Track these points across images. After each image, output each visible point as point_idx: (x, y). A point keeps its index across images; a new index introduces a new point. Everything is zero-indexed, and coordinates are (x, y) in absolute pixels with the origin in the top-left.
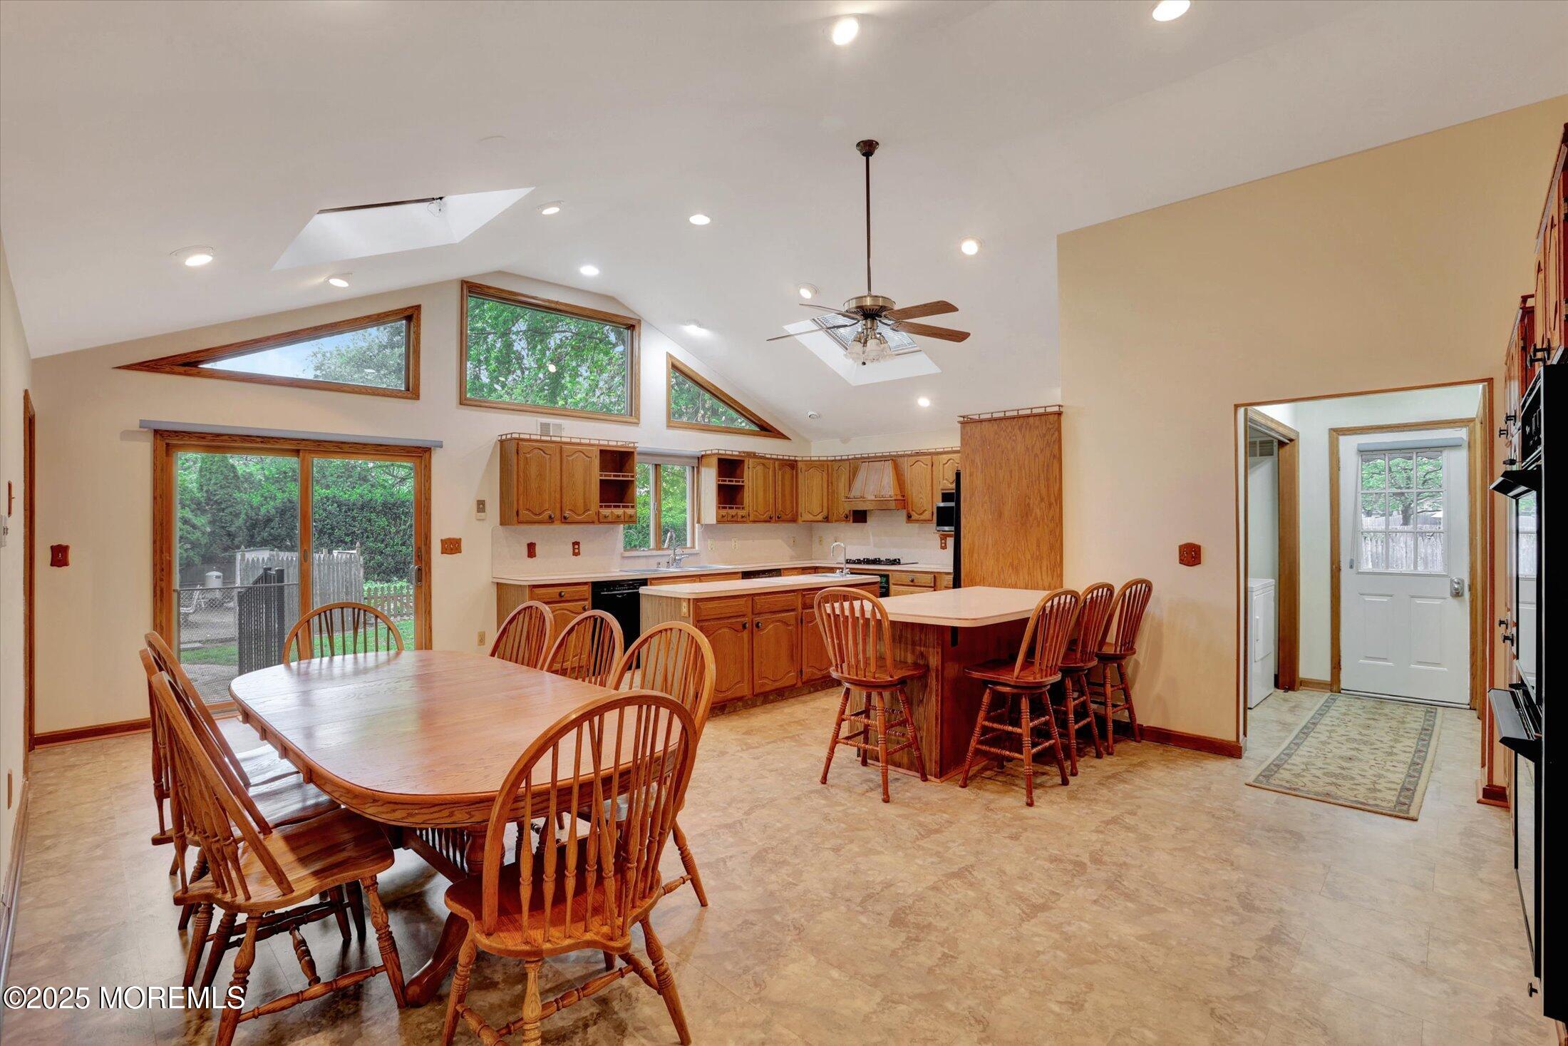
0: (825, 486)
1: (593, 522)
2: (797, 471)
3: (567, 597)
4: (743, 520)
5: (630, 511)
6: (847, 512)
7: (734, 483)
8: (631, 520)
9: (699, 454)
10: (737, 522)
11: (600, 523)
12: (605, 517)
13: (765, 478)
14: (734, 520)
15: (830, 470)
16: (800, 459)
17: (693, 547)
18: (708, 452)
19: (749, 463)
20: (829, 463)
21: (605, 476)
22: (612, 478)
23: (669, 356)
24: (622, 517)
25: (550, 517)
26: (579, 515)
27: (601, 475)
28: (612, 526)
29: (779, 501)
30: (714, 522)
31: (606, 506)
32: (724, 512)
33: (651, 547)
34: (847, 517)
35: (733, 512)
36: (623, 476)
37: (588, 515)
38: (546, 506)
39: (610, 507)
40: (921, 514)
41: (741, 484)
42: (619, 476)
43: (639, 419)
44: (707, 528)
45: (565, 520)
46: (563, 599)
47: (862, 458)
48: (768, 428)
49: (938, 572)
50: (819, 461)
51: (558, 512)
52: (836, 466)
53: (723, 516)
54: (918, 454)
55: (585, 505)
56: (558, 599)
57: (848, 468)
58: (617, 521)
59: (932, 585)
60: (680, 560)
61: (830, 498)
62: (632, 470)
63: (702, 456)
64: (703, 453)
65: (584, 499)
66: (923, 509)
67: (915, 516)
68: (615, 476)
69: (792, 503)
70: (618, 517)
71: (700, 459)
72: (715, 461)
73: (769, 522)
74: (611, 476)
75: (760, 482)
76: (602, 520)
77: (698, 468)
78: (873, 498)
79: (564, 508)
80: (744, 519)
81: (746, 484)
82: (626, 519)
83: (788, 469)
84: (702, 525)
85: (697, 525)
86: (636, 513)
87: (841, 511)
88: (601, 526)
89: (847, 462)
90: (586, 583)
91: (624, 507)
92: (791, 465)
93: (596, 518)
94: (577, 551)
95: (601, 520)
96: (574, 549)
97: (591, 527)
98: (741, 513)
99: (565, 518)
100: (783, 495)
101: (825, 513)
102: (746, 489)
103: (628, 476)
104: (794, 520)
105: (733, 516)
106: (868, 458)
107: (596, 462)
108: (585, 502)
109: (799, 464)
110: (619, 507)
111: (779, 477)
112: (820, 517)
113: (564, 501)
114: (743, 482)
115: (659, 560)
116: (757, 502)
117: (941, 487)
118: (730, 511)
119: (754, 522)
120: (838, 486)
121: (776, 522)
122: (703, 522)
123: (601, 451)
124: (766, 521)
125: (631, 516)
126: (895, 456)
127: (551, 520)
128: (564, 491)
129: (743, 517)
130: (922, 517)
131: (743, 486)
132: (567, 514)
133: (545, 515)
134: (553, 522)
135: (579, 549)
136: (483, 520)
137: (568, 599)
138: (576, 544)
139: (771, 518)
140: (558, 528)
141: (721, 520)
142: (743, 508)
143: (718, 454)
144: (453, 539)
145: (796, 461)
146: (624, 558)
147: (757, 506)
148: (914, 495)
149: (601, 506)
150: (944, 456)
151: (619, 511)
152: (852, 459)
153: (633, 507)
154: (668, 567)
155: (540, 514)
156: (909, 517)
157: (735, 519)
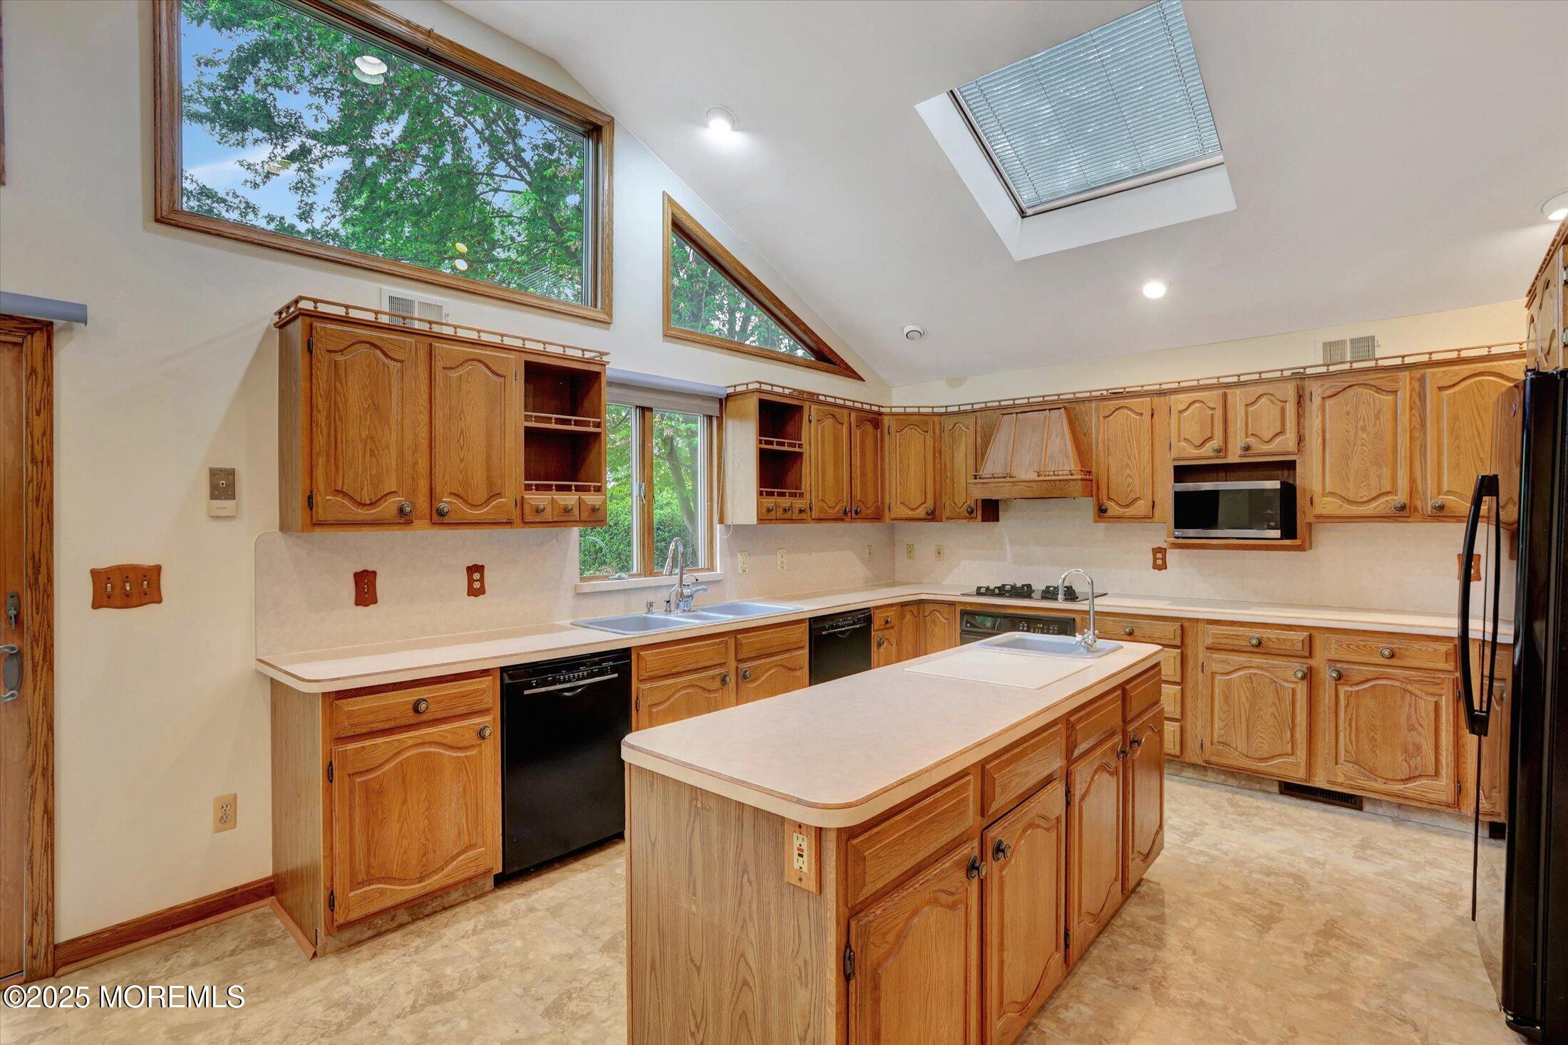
0: (930, 458)
1: (509, 523)
2: (882, 432)
3: (435, 711)
4: (800, 517)
5: (591, 499)
6: (971, 502)
7: (786, 448)
8: (595, 518)
9: (723, 394)
10: (791, 520)
11: (526, 523)
12: (538, 511)
13: (837, 441)
14: (787, 517)
15: (937, 432)
16: (887, 410)
17: (711, 568)
18: (739, 389)
19: (811, 411)
20: (936, 419)
21: (538, 419)
22: (553, 426)
23: (669, 201)
24: (576, 511)
25: (401, 510)
26: (474, 506)
27: (527, 418)
28: (554, 530)
29: (857, 482)
30: (753, 520)
31: (538, 488)
32: (770, 502)
33: (635, 571)
34: (971, 513)
35: (785, 502)
36: (577, 423)
37: (498, 507)
38: (391, 484)
39: (549, 488)
40: (1127, 506)
41: (797, 449)
42: (568, 422)
43: (611, 316)
44: (739, 531)
45: (440, 518)
46: (424, 718)
47: (1000, 408)
48: (831, 357)
49: (1189, 619)
50: (919, 414)
51: (422, 502)
52: (949, 423)
53: (769, 510)
54: (1116, 395)
55: (490, 482)
56: (413, 719)
57: (972, 427)
58: (564, 519)
59: (1178, 642)
60: (691, 596)
61: (938, 478)
62: (597, 412)
63: (728, 396)
64: (731, 390)
65: (489, 468)
66: (1132, 496)
67: (1113, 509)
68: (558, 421)
69: (876, 486)
70: (567, 510)
71: (723, 401)
72: (752, 405)
73: (842, 520)
74: (552, 422)
75: (829, 448)
76: (529, 518)
77: (720, 419)
78: (1033, 476)
79: (438, 490)
80: (803, 516)
81: (805, 450)
82: (585, 516)
83: (869, 428)
84: (728, 527)
85: (718, 528)
86: (604, 502)
87: (960, 500)
88: (528, 531)
89: (972, 418)
90: (485, 672)
91: (578, 489)
92: (873, 419)
93: (515, 514)
94: (477, 585)
95: (526, 518)
96: (471, 581)
97: (507, 532)
98: (799, 503)
99: (441, 514)
100: (863, 474)
101: (930, 504)
102: (806, 457)
103: (586, 424)
104: (877, 517)
105: (785, 510)
106: (1014, 406)
107: (517, 389)
108: (489, 477)
109: (886, 420)
110: (568, 488)
111: (857, 441)
112: (921, 512)
113: (438, 471)
114: (800, 446)
115: (651, 597)
116: (823, 485)
117: (1174, 454)
118: (780, 500)
119: (820, 520)
120: (953, 457)
121: (853, 520)
122: (729, 520)
123: (528, 365)
124: (836, 520)
125: (594, 510)
126: (1069, 401)
127: (404, 518)
128: (439, 449)
129: (801, 511)
130: (1129, 512)
131: (800, 454)
132: (446, 502)
133: (388, 508)
134: (409, 523)
135: (482, 580)
136: (231, 518)
137: (438, 715)
138: (475, 570)
139: (845, 513)
140: (423, 535)
141: (765, 517)
142: (801, 495)
143: (759, 391)
144: (134, 568)
145: (880, 414)
146: (580, 595)
147: (823, 491)
148: (1113, 470)
149: (528, 488)
150: (1180, 396)
151: (570, 499)
152: (981, 410)
153: (598, 489)
154: (668, 611)
155: (373, 504)
156: (1102, 511)
157: (788, 515)
